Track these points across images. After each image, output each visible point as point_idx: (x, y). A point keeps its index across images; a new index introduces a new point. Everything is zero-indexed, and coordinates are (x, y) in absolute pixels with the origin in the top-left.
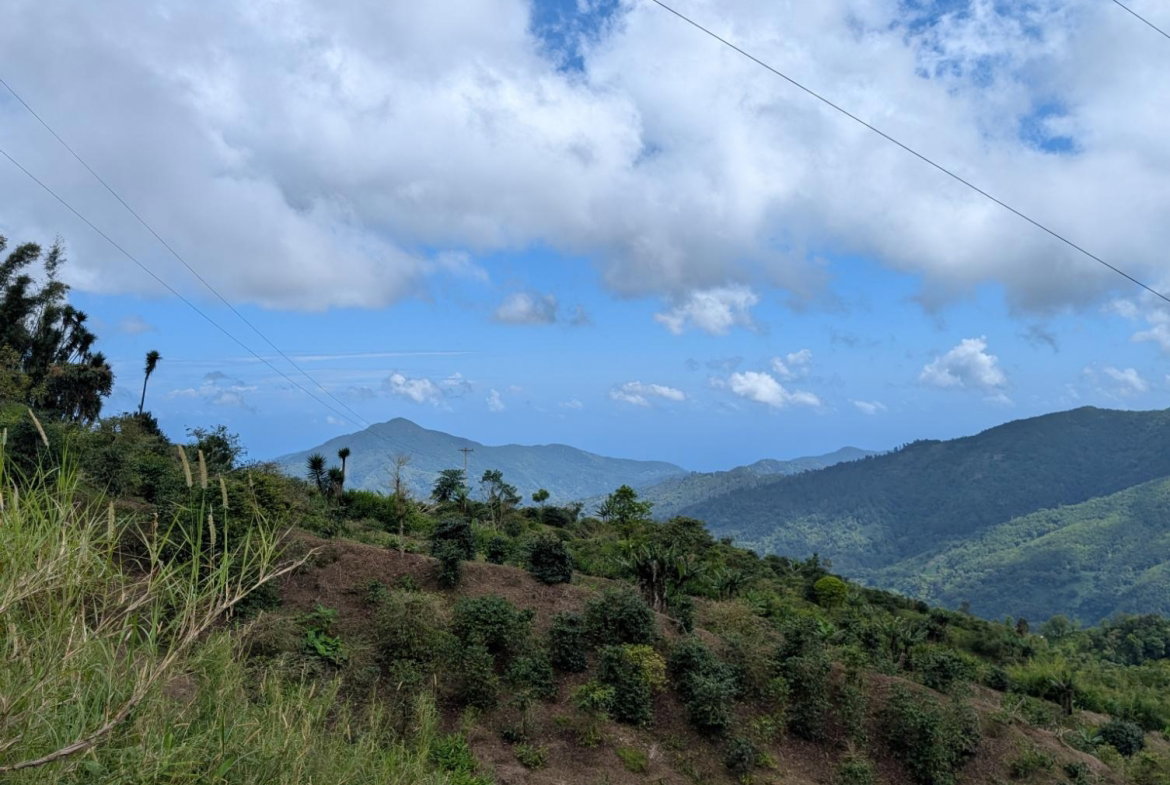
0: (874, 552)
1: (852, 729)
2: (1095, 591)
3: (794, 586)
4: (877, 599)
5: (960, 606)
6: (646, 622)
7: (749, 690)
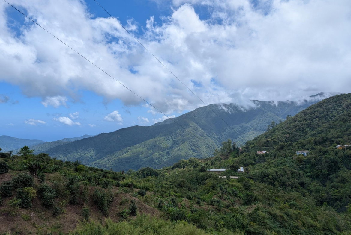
0: (91, 158)
1: (85, 200)
2: (138, 163)
3: (72, 168)
4: (92, 169)
5: (110, 169)
6: (31, 181)
7: (59, 194)
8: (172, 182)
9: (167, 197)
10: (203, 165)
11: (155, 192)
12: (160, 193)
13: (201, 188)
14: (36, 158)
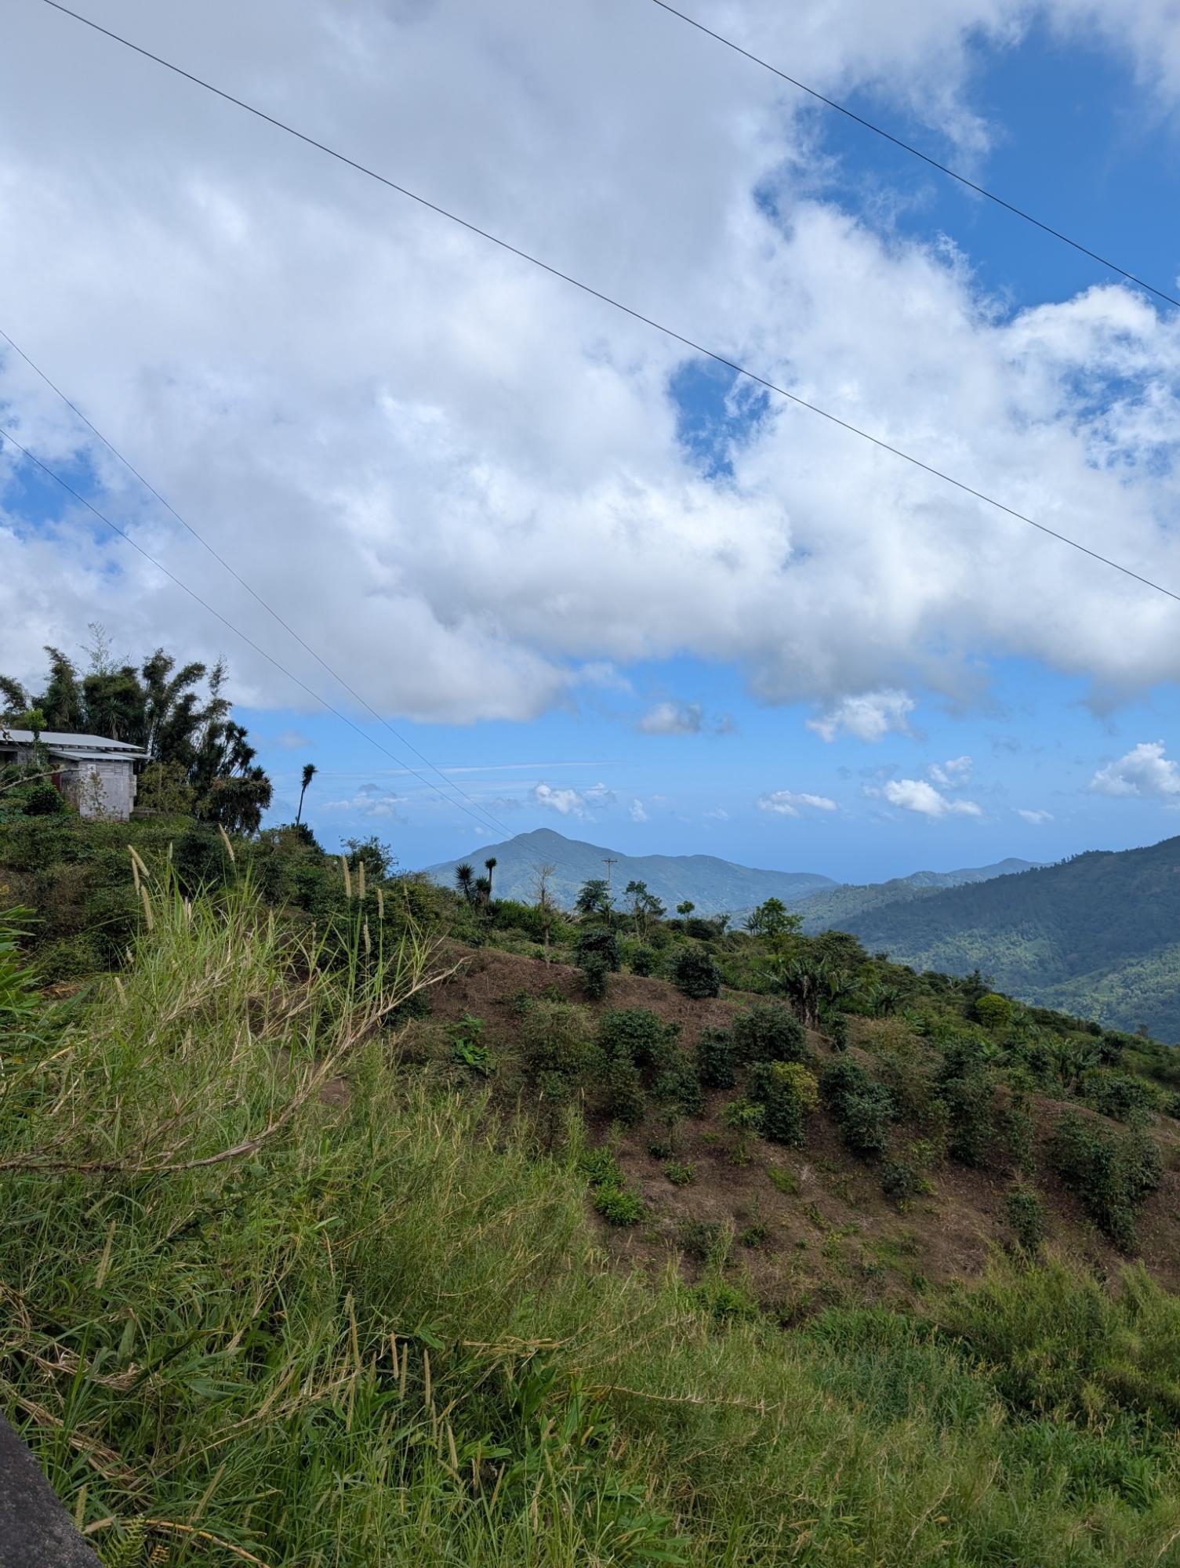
0: (1040, 969)
1: (1019, 1157)
3: (954, 1004)
4: (1044, 1019)
5: (1137, 1029)
6: (797, 1039)
7: (907, 1112)
14: (808, 949)
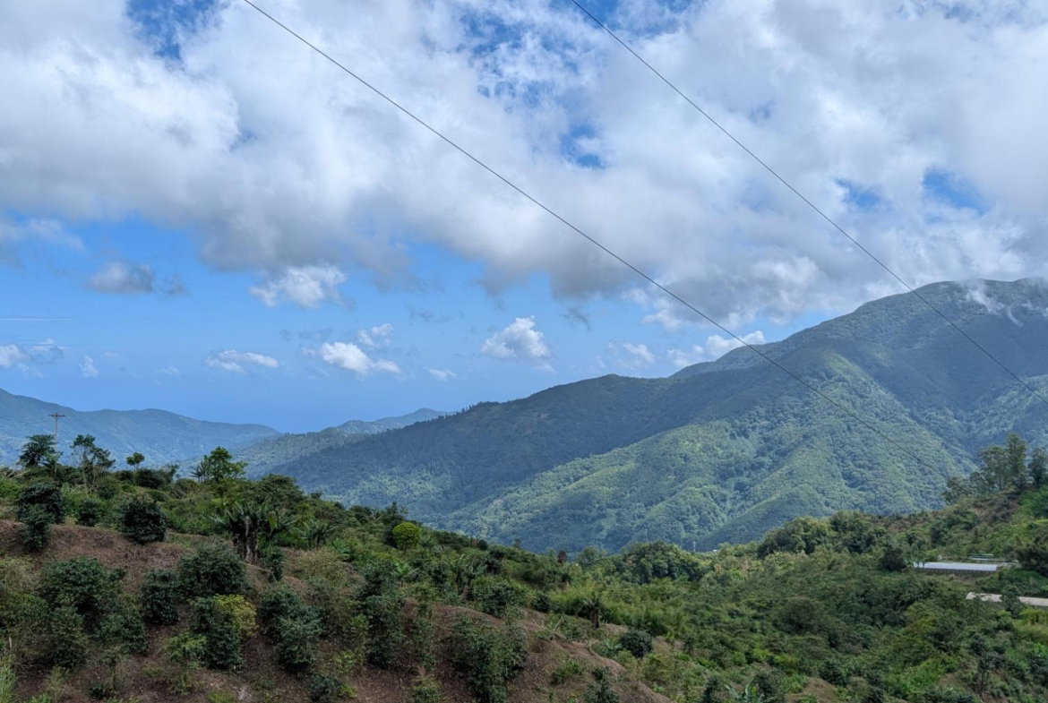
0: (444, 499)
1: (422, 656)
2: (617, 525)
3: (375, 533)
4: (446, 540)
6: (238, 573)
7: (333, 629)
8: (759, 609)
9: (740, 665)
10: (895, 544)
11: (689, 643)
12: (710, 647)
13: (883, 638)
14: (251, 492)
